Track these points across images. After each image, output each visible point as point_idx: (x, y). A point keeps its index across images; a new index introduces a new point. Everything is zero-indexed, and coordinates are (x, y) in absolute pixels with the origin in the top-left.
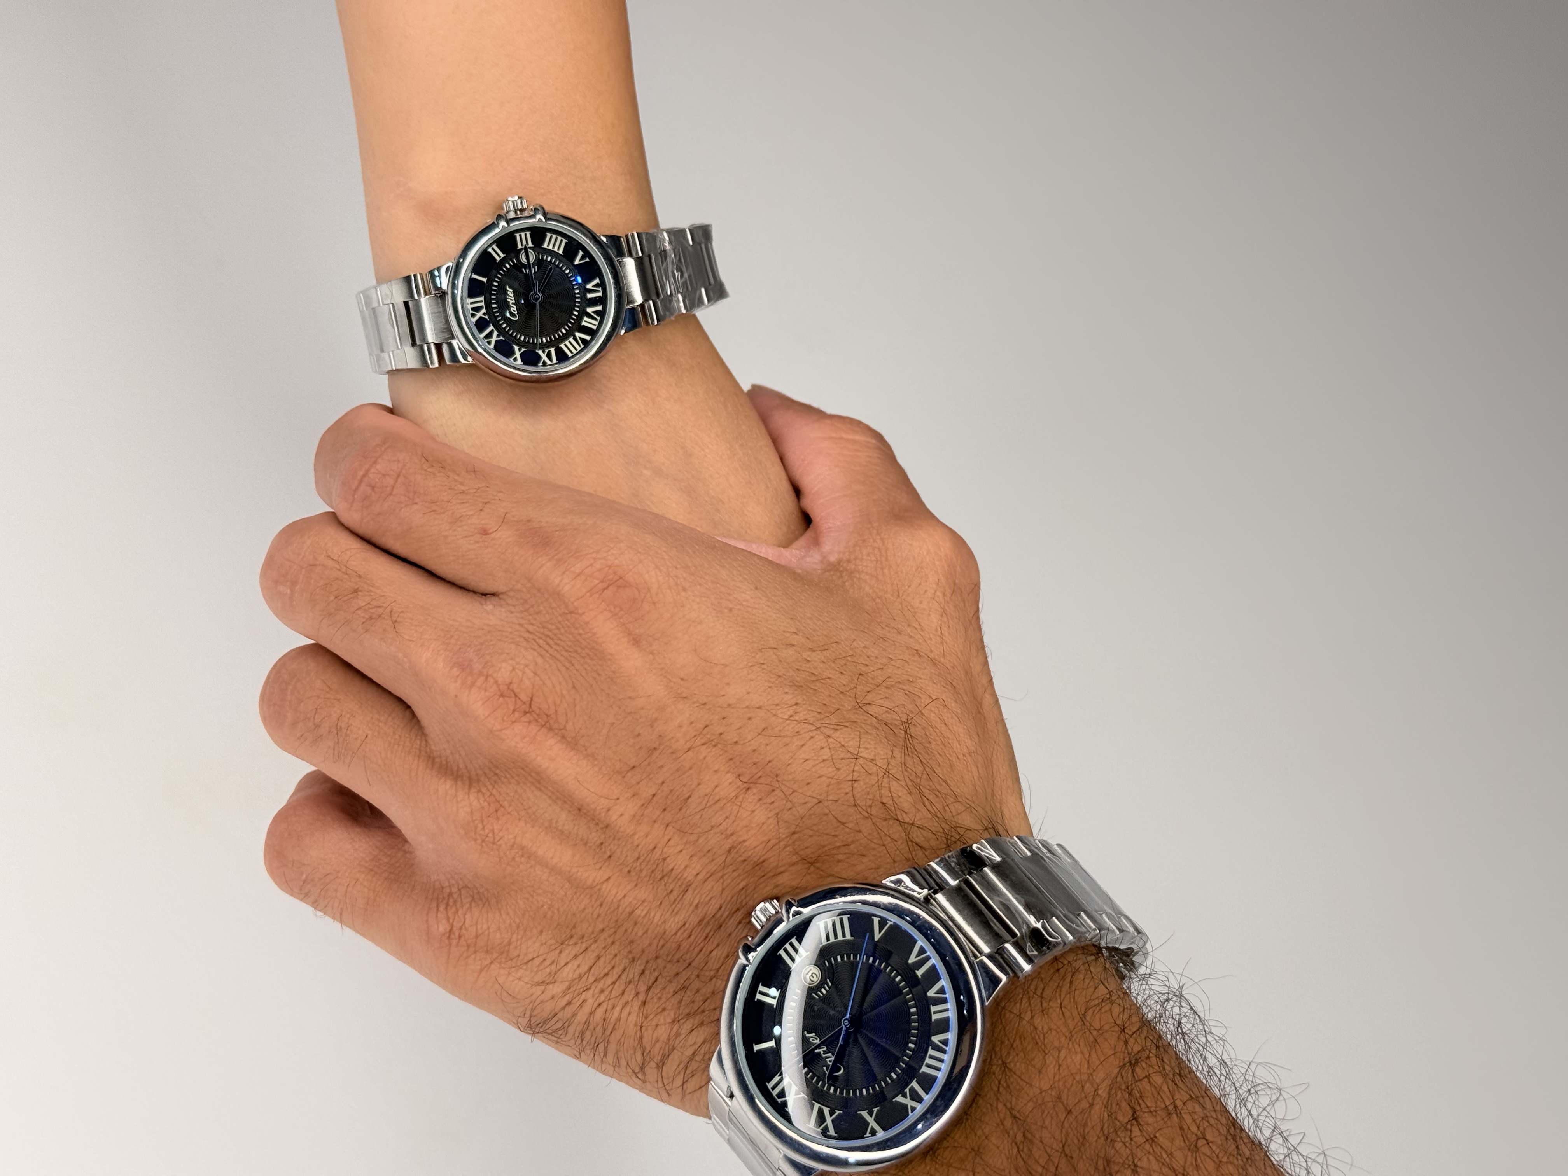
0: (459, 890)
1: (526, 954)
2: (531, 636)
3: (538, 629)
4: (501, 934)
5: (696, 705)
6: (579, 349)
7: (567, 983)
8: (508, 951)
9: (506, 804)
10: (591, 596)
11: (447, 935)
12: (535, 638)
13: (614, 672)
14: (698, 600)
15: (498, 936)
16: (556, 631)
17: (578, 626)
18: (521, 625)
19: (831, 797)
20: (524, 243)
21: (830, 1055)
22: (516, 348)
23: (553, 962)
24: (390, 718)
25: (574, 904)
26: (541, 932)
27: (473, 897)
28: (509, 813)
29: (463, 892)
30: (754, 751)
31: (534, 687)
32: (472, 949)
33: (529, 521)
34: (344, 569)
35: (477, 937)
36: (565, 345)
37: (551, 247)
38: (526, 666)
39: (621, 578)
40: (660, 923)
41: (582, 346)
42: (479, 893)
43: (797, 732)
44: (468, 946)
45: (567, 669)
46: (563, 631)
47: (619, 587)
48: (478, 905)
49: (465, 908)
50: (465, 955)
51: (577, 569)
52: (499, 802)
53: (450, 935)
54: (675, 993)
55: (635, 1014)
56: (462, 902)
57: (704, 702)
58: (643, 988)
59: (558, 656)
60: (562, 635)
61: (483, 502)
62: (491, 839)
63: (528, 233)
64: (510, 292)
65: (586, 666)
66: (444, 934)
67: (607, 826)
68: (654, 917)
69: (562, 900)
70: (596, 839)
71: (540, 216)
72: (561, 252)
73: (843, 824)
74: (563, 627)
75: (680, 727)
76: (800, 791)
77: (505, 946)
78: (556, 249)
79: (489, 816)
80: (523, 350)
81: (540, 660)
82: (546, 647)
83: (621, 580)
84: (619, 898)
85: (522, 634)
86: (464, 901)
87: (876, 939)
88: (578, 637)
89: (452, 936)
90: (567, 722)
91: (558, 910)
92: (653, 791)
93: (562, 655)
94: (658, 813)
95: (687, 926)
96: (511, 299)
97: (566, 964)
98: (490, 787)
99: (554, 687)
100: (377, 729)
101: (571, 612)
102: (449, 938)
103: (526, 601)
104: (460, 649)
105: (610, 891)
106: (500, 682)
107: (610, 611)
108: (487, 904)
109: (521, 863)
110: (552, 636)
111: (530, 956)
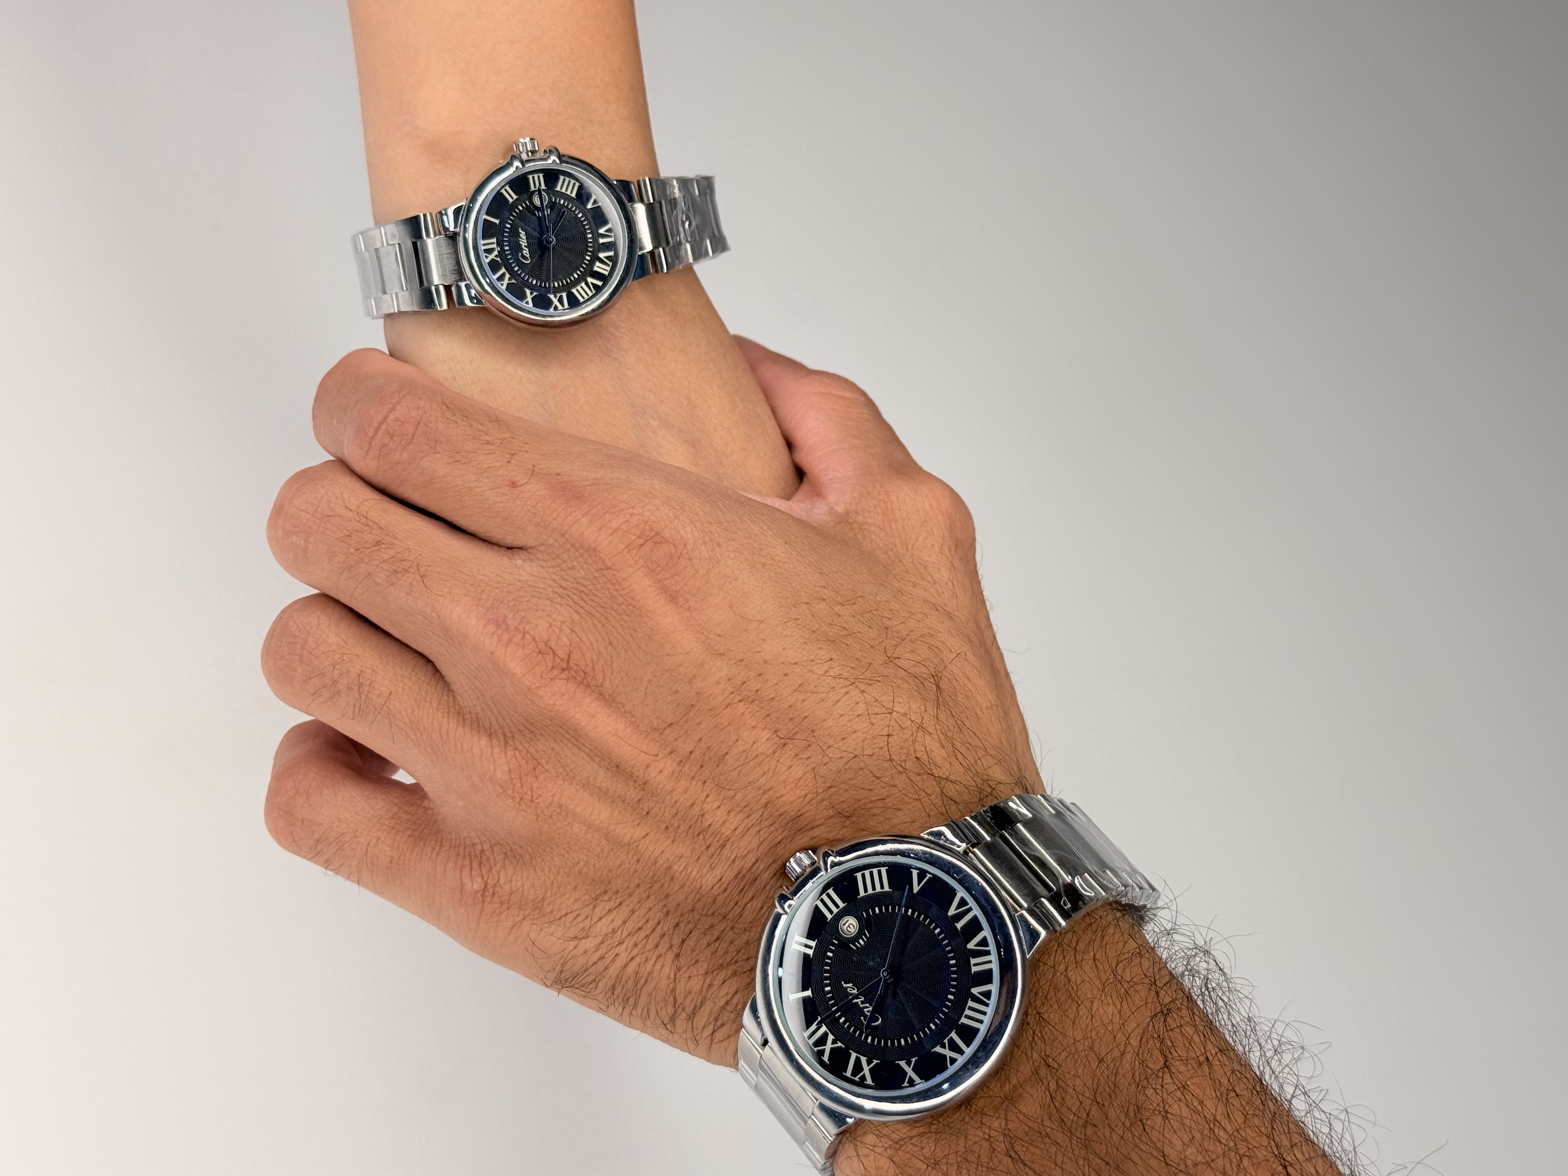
0: (492, 847)
1: (559, 910)
2: (564, 592)
3: (572, 586)
4: (535, 890)
5: (733, 662)
6: (590, 294)
7: (601, 938)
8: (542, 906)
9: (543, 762)
10: (629, 552)
11: (481, 892)
12: (568, 593)
13: (651, 629)
14: (732, 555)
15: (532, 891)
16: (592, 587)
17: (615, 582)
18: (554, 581)
19: (866, 752)
20: (537, 185)
21: (868, 1005)
22: (528, 292)
23: (587, 917)
24: (414, 673)
25: (611, 860)
26: (575, 888)
27: (506, 853)
28: (547, 771)
29: (495, 849)
30: (790, 706)
31: (571, 645)
32: (505, 906)
33: (558, 474)
34: (364, 520)
35: (511, 894)
36: (577, 290)
37: (563, 190)
38: (563, 622)
39: (657, 534)
40: (697, 878)
41: (594, 292)
42: (512, 850)
43: (833, 688)
44: (502, 903)
45: (604, 625)
46: (599, 587)
47: (656, 543)
48: (512, 862)
49: (498, 866)
50: (498, 911)
51: (614, 525)
52: (536, 760)
53: (484, 892)
54: (709, 944)
55: (669, 967)
56: (495, 860)
57: (740, 659)
58: (677, 941)
59: (594, 612)
60: (598, 590)
61: (510, 454)
62: (530, 798)
63: (541, 175)
64: (523, 234)
65: (622, 623)
66: (476, 892)
67: (645, 783)
68: (691, 872)
69: (598, 857)
70: (634, 796)
71: (554, 158)
72: (574, 195)
73: (878, 778)
74: (599, 583)
75: (718, 683)
76: (836, 746)
77: (539, 902)
78: (568, 193)
79: (527, 774)
80: (535, 294)
81: (576, 617)
82: (582, 603)
83: (658, 536)
84: (656, 855)
85: (556, 590)
86: (497, 859)
87: (915, 891)
88: (615, 593)
89: (487, 893)
90: (604, 678)
91: (594, 866)
92: (689, 748)
93: (598, 612)
94: (695, 769)
95: (723, 880)
96: (523, 242)
97: (601, 919)
98: (526, 745)
99: (591, 644)
100: (401, 685)
101: (608, 568)
102: (483, 895)
103: (558, 556)
104: (492, 605)
105: (647, 848)
106: (537, 640)
107: (648, 567)
108: (521, 861)
109: (559, 820)
110: (587, 592)
111: (564, 912)
